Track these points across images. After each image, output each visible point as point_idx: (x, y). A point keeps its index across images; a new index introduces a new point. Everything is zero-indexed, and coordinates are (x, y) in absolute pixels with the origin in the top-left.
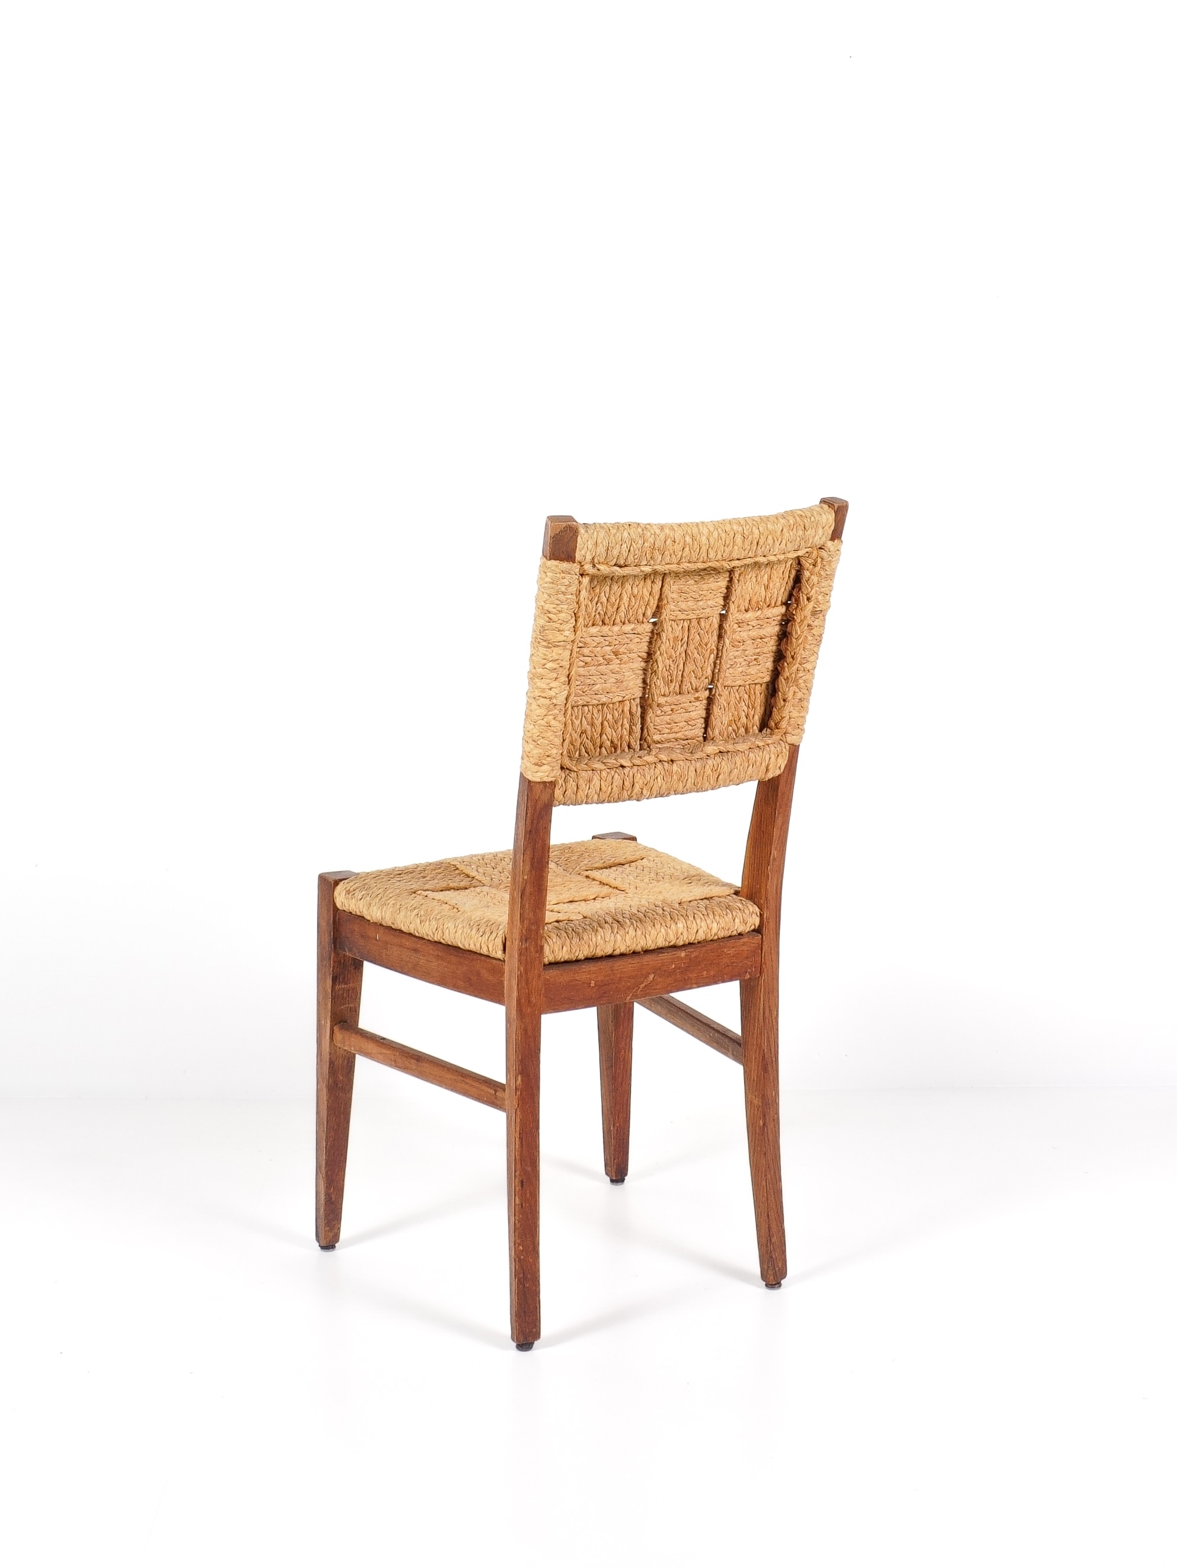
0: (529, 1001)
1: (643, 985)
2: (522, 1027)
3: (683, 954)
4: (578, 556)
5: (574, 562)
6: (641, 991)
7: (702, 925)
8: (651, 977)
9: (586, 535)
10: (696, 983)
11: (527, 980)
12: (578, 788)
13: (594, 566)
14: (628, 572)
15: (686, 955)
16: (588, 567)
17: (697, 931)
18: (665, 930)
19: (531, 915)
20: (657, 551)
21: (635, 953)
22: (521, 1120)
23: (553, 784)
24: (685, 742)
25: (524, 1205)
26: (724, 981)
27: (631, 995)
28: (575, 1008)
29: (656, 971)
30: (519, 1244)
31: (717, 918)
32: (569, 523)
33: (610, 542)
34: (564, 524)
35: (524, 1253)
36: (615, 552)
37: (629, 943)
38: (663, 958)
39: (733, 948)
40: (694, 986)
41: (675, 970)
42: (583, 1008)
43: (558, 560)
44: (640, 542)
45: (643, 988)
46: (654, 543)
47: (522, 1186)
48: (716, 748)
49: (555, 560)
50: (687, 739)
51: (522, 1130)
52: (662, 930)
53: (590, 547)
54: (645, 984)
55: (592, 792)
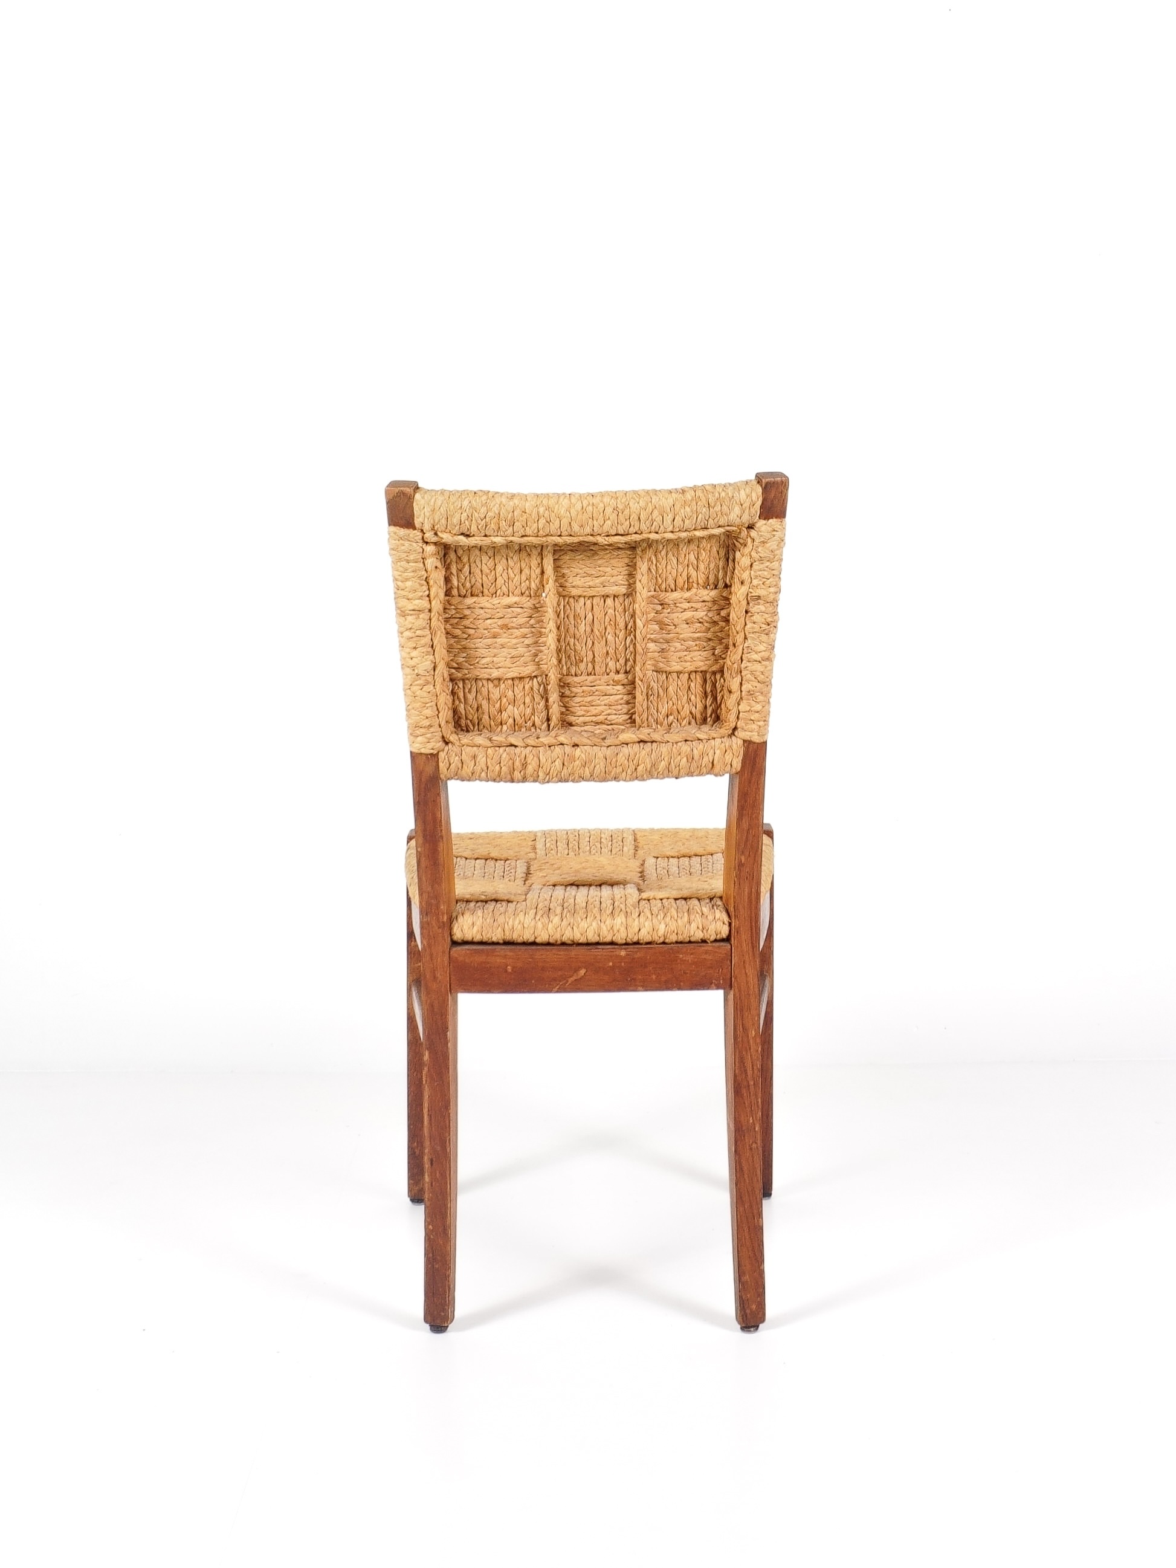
0: (435, 977)
1: (572, 979)
2: (429, 1001)
3: (623, 953)
4: (417, 522)
5: (414, 528)
6: (570, 984)
7: (646, 925)
8: (582, 972)
9: (423, 502)
10: (643, 986)
11: (431, 955)
12: (462, 763)
13: (436, 534)
14: (476, 542)
15: (627, 955)
16: (429, 536)
17: (640, 930)
18: (598, 924)
19: (429, 889)
20: (504, 522)
21: (563, 944)
22: (429, 1097)
23: (435, 756)
24: (610, 727)
25: (434, 1184)
26: (680, 988)
27: (558, 987)
28: (489, 991)
29: (588, 965)
30: (429, 1224)
31: (668, 919)
32: (402, 488)
33: (448, 510)
34: (397, 490)
35: (434, 1234)
36: (455, 521)
37: (551, 932)
38: (596, 954)
39: (692, 954)
40: (640, 988)
41: (613, 968)
42: (499, 993)
43: (397, 526)
44: (482, 511)
45: (573, 982)
46: (499, 514)
47: (432, 1164)
48: (634, 736)
49: (394, 525)
50: (612, 724)
51: (431, 1107)
52: (594, 924)
53: (427, 514)
54: (574, 978)
55: (478, 769)
